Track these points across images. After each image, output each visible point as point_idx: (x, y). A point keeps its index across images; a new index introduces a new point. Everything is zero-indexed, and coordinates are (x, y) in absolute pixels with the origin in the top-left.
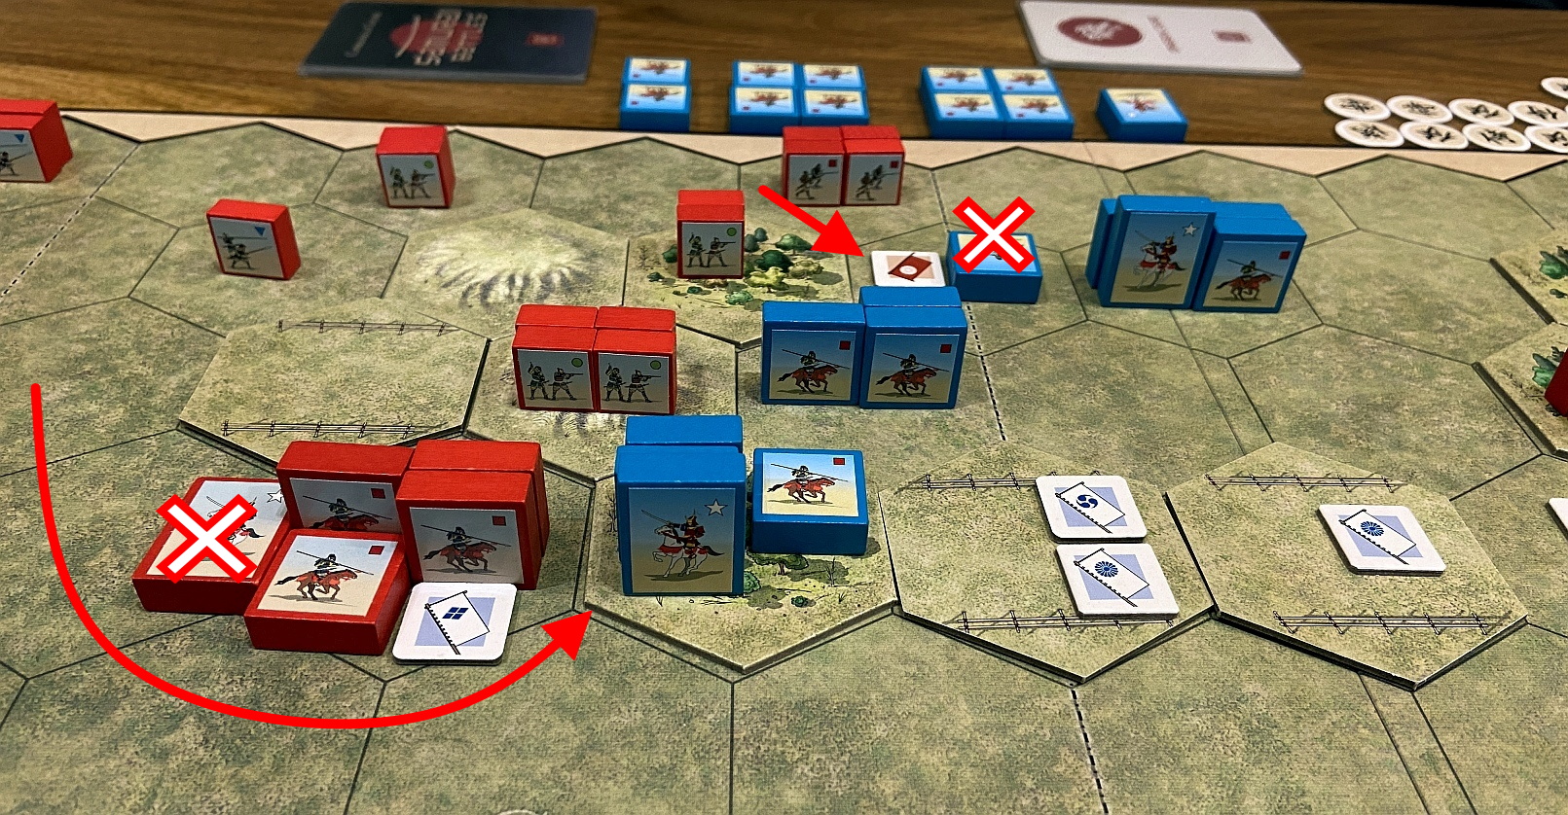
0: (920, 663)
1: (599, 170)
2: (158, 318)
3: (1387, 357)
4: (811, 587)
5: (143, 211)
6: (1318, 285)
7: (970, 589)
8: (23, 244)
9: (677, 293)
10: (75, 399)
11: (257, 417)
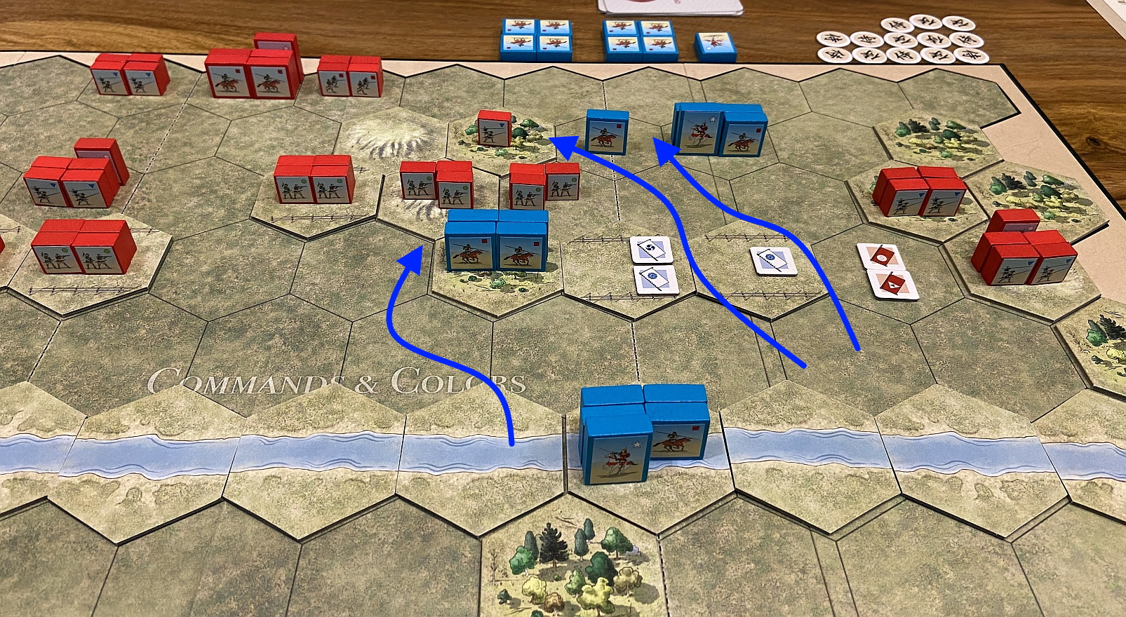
0: (570, 314)
1: (433, 84)
2: (231, 167)
3: (805, 179)
4: (527, 284)
5: (212, 111)
6: (782, 142)
7: (594, 284)
8: (157, 130)
9: (472, 151)
10: (201, 206)
11: (285, 214)
